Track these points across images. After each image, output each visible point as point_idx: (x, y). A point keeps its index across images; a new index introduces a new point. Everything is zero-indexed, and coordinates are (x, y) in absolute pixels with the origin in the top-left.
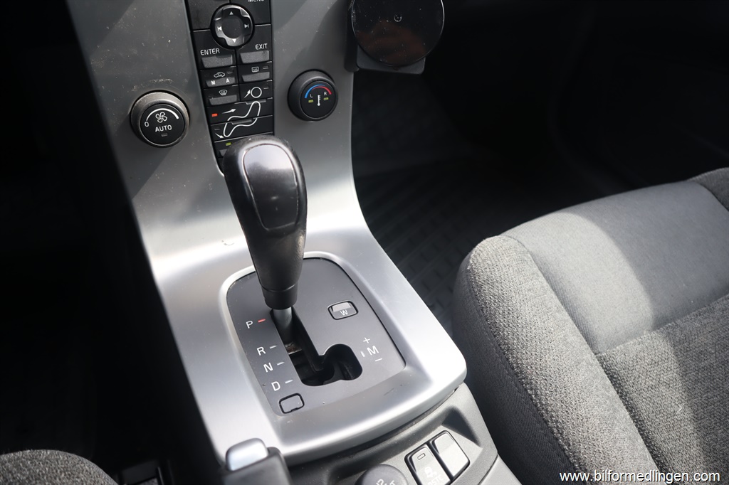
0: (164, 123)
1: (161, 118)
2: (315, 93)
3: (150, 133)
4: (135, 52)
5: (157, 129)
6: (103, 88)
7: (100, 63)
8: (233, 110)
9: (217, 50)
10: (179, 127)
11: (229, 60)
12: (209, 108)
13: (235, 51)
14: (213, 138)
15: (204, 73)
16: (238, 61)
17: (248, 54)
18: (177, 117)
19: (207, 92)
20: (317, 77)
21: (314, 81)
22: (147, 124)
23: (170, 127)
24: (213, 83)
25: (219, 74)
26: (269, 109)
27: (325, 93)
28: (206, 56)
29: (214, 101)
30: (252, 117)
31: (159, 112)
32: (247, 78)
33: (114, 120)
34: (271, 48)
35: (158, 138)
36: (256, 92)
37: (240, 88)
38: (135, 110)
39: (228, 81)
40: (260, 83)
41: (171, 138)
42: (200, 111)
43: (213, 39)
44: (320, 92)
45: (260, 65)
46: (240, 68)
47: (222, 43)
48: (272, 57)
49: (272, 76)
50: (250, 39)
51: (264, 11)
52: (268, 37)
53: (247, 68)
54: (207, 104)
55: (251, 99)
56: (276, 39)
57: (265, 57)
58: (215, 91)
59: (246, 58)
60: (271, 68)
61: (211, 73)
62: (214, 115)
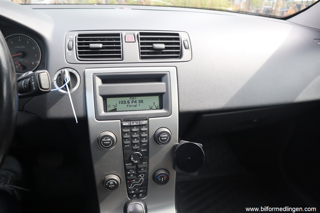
0: (112, 185)
1: (111, 183)
2: (161, 177)
3: (108, 187)
4: (107, 164)
5: (110, 186)
6: (96, 173)
7: (97, 167)
8: (134, 180)
9: (131, 164)
10: (116, 186)
11: (135, 167)
12: (127, 180)
13: (136, 164)
14: (127, 188)
15: (126, 170)
16: (137, 167)
17: (141, 165)
18: (116, 183)
19: (127, 175)
20: (163, 172)
21: (161, 174)
22: (107, 184)
23: (114, 186)
24: (129, 173)
25: (131, 170)
26: (146, 180)
27: (165, 177)
28: (127, 165)
29: (128, 178)
30: (140, 182)
31: (111, 181)
32: (139, 172)
33: (98, 181)
34: (148, 163)
35: (110, 188)
36: (142, 175)
37: (137, 174)
38: (105, 179)
39: (133, 172)
40: (144, 173)
41: (113, 189)
42: (124, 180)
43: (130, 161)
44: (163, 177)
45: (144, 168)
46: (137, 169)
47: (133, 162)
48: (148, 166)
49: (148, 171)
50: (141, 161)
51: (147, 154)
52: (147, 160)
53: (140, 169)
54: (126, 178)
55: (140, 177)
56: (149, 161)
57: (146, 166)
58: (129, 175)
59: (140, 166)
60: (148, 169)
61: (128, 170)
62: (128, 182)
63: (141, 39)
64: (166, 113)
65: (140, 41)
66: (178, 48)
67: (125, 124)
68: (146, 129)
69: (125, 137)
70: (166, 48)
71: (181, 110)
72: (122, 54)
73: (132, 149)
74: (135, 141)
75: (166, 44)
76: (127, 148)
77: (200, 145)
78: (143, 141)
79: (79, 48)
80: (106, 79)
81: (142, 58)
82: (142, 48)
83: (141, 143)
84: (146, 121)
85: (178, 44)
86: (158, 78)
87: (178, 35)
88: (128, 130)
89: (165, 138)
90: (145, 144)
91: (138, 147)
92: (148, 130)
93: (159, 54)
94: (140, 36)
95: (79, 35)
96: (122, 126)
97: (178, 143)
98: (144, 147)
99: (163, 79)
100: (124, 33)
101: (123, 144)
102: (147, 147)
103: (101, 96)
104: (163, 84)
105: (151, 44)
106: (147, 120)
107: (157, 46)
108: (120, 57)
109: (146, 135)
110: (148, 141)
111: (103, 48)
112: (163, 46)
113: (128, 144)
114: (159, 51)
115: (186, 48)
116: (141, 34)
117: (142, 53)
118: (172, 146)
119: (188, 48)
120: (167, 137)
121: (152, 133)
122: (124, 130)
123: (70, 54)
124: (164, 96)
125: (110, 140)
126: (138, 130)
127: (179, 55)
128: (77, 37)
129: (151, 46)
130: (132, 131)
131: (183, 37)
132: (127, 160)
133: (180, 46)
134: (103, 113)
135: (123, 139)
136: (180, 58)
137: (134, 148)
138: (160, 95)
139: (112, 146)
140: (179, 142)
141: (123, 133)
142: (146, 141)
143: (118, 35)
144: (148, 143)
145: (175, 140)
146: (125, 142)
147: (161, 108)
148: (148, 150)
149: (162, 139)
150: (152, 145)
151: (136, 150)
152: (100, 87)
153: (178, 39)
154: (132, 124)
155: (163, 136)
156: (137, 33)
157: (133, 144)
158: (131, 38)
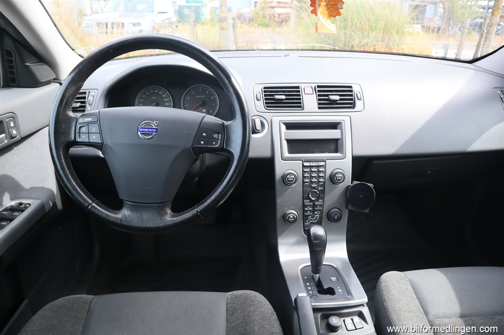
1: (291, 217)
2: (335, 215)
3: (288, 220)
4: (288, 199)
5: (290, 220)
7: (279, 201)
8: (310, 217)
9: (309, 201)
10: (295, 220)
11: (312, 204)
12: (304, 215)
13: (313, 201)
14: (304, 224)
15: (304, 206)
16: (314, 204)
18: (295, 217)
19: (304, 211)
21: (335, 211)
22: (287, 218)
23: (293, 219)
24: (306, 209)
25: (308, 207)
26: (321, 218)
28: (306, 202)
29: (306, 214)
30: (315, 219)
31: (291, 215)
32: (316, 209)
33: (279, 215)
34: (323, 201)
35: (289, 222)
36: (318, 213)
37: (314, 211)
38: (285, 213)
39: (310, 209)
40: (319, 210)
41: (293, 222)
42: (301, 216)
43: (308, 198)
44: (337, 214)
45: (320, 205)
46: (314, 206)
47: (310, 199)
48: (323, 204)
49: (323, 209)
50: (318, 199)
51: (323, 192)
52: (323, 198)
53: (316, 206)
54: (304, 214)
55: (316, 214)
56: (325, 199)
57: (322, 203)
58: (306, 211)
59: (316, 203)
60: (323, 207)
61: (306, 206)
62: (305, 218)
63: (319, 91)
64: (341, 156)
65: (318, 93)
66: (351, 100)
67: (306, 164)
68: (324, 170)
69: (305, 175)
70: (341, 100)
71: (354, 154)
72: (302, 105)
73: (311, 187)
74: (314, 180)
75: (340, 95)
76: (307, 186)
77: (371, 185)
78: (320, 180)
79: (266, 99)
80: (290, 126)
81: (319, 108)
82: (319, 100)
83: (319, 182)
84: (324, 163)
85: (351, 95)
86: (334, 126)
87: (351, 87)
88: (308, 170)
89: (340, 178)
90: (322, 183)
91: (316, 185)
92: (325, 170)
93: (334, 105)
94: (317, 89)
95: (265, 88)
96: (303, 166)
97: (350, 184)
98: (322, 186)
99: (338, 127)
100: (302, 86)
101: (304, 182)
102: (324, 186)
103: (286, 140)
104: (338, 131)
105: (327, 95)
106: (324, 161)
107: (332, 97)
108: (300, 107)
109: (323, 175)
110: (325, 181)
111: (286, 99)
112: (338, 98)
113: (307, 182)
114: (334, 102)
115: (358, 99)
116: (319, 87)
117: (319, 104)
118: (345, 186)
119: (361, 99)
120: (342, 177)
121: (328, 173)
122: (305, 170)
123: (259, 104)
124: (339, 142)
125: (293, 177)
126: (316, 170)
127: (352, 105)
128: (263, 90)
129: (327, 98)
130: (311, 171)
131: (356, 89)
132: (305, 197)
133: (353, 98)
134: (286, 154)
135: (304, 177)
136: (353, 108)
137: (313, 186)
138: (336, 141)
139: (295, 182)
140: (352, 183)
141: (304, 172)
142: (323, 180)
143: (298, 87)
144: (324, 182)
145: (348, 181)
146: (305, 181)
147: (336, 152)
148: (324, 188)
149: (338, 178)
150: (328, 185)
151: (314, 188)
152: (285, 132)
153: (351, 91)
154: (312, 165)
155: (339, 176)
156: (314, 85)
157: (312, 182)
158: (309, 90)
